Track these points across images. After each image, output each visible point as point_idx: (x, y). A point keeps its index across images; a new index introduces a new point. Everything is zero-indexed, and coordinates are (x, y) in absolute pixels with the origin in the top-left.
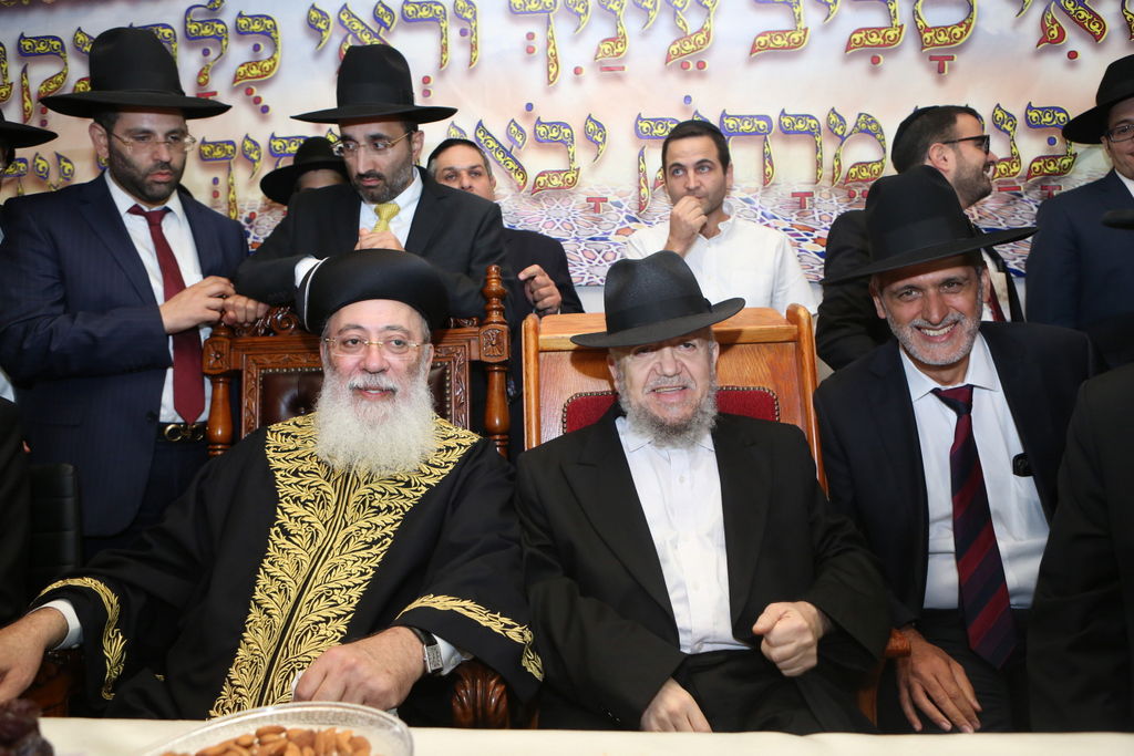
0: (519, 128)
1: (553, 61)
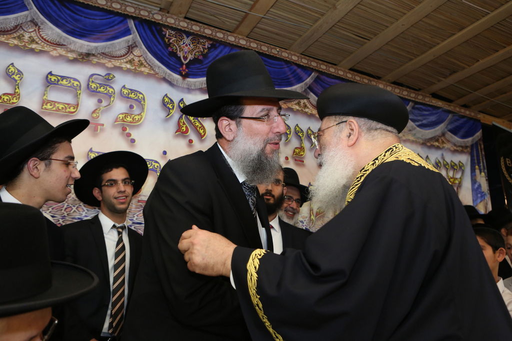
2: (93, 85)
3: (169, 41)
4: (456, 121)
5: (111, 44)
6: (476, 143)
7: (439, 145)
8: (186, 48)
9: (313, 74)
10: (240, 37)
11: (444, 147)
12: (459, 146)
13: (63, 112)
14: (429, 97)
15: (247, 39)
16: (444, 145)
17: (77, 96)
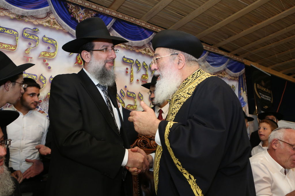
0: (123, 92)
1: (132, 76)
2: (26, 35)
3: (71, 11)
4: (231, 63)
5: (36, 11)
6: (242, 75)
7: (222, 76)
8: (81, 15)
9: (153, 34)
10: (112, 10)
11: (225, 77)
12: (233, 77)
13: (7, 49)
14: (217, 49)
15: (116, 12)
16: (225, 76)
17: (16, 40)
